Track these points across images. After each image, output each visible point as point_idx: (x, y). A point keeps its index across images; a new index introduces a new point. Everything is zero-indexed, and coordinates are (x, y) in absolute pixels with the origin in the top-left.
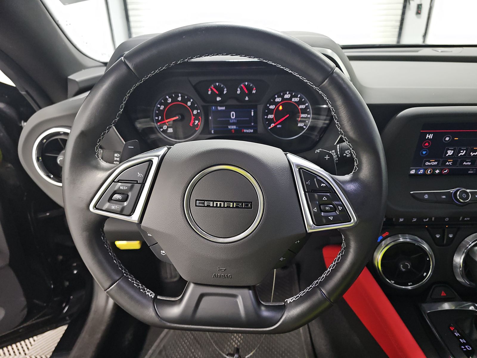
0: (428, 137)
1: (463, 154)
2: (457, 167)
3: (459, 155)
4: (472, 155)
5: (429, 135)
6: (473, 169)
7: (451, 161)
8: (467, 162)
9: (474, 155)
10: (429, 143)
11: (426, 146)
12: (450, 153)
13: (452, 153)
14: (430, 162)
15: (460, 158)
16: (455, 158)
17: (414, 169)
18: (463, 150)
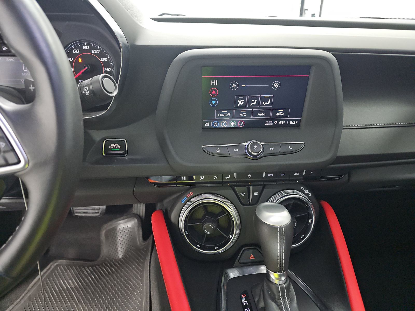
0: (213, 84)
1: (255, 104)
2: (252, 118)
3: (251, 105)
4: (264, 105)
5: (213, 82)
6: (269, 120)
7: (244, 112)
8: (261, 113)
9: (266, 104)
10: (216, 91)
11: (214, 95)
12: (241, 102)
13: (243, 103)
14: (223, 113)
15: (253, 108)
16: (247, 108)
17: (207, 122)
18: (254, 99)
